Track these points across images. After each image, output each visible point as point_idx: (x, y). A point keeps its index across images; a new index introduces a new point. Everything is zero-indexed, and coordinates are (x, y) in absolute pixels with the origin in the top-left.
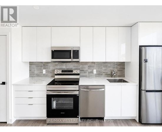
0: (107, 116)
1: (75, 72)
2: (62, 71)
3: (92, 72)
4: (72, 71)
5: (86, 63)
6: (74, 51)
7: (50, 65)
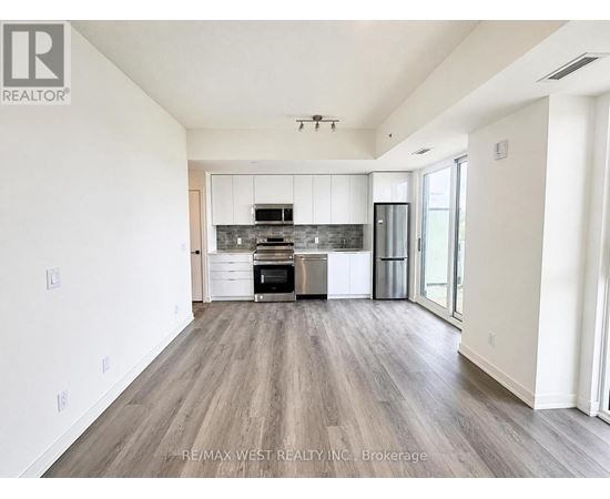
0: (332, 293)
1: (287, 241)
2: (269, 240)
3: (313, 241)
4: (282, 240)
5: (302, 227)
6: (286, 210)
7: (248, 231)
